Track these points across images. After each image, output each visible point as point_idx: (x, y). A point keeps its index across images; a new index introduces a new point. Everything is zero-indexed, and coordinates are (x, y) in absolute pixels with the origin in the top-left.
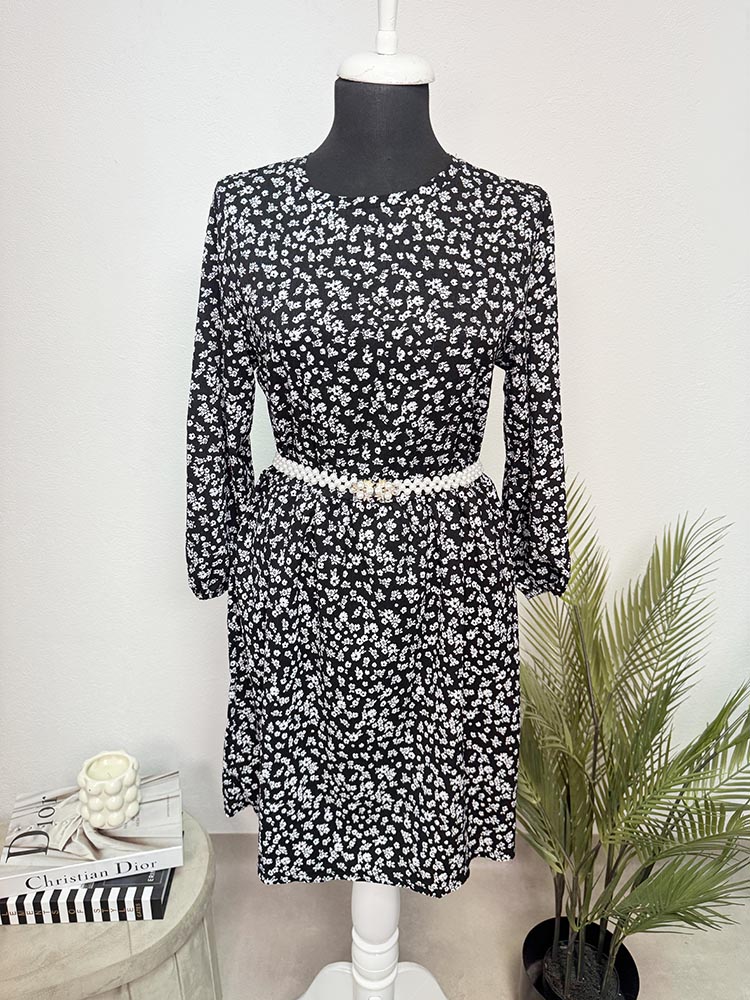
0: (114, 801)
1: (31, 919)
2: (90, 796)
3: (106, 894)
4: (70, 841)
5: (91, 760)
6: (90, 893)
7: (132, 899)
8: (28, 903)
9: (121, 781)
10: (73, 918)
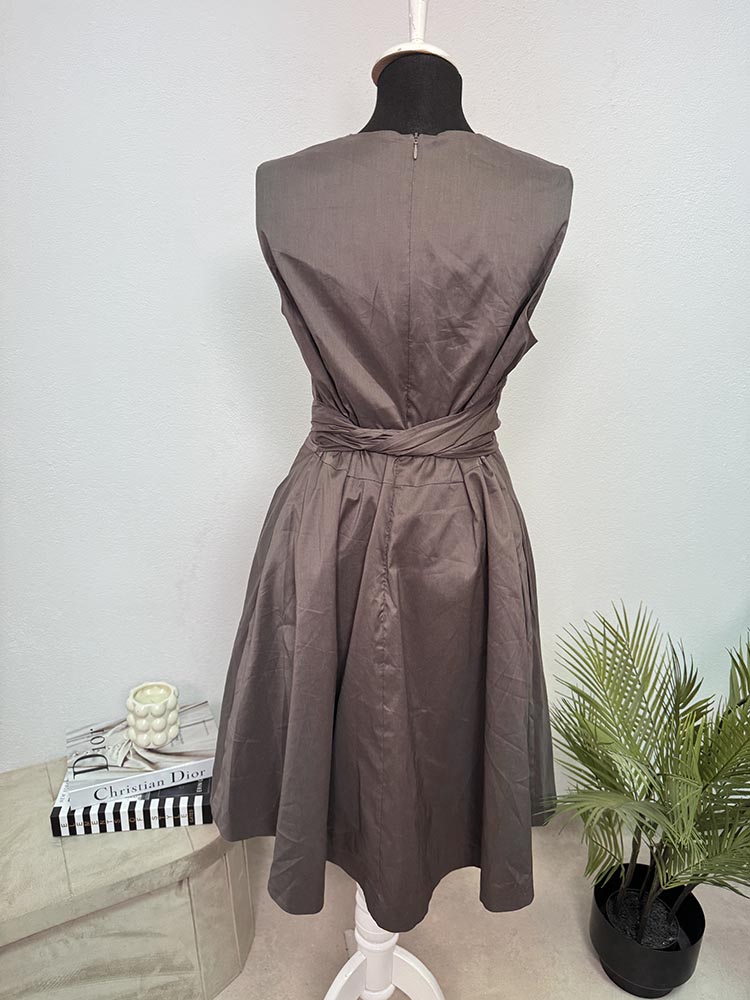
0: (158, 722)
1: (95, 828)
2: (138, 717)
3: (162, 804)
4: (126, 759)
5: (136, 689)
6: (147, 804)
7: (186, 806)
8: (94, 813)
9: (165, 704)
10: (133, 826)
